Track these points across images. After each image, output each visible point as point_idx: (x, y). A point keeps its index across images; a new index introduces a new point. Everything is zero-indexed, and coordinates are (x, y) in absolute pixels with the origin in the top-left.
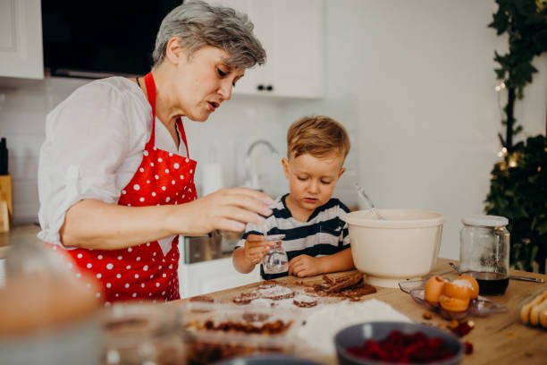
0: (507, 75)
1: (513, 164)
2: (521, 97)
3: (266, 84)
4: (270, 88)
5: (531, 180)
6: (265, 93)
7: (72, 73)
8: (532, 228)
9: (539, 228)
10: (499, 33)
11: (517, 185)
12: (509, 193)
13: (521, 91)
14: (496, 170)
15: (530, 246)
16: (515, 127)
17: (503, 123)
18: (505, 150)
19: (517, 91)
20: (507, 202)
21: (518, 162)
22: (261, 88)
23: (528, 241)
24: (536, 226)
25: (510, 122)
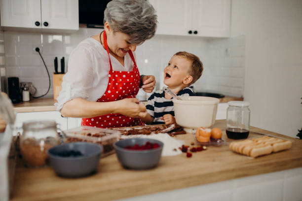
3: (193, 31)
4: (196, 32)
6: (193, 35)
7: (96, 26)
22: (190, 32)
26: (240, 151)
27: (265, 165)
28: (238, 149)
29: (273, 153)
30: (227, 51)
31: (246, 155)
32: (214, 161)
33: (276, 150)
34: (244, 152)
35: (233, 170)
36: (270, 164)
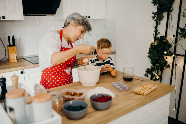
0: (156, 18)
1: (156, 44)
2: (160, 24)
4: (89, 17)
5: (159, 48)
8: (159, 62)
9: (161, 62)
10: (154, 5)
11: (156, 49)
12: (154, 52)
13: (160, 22)
14: (151, 45)
15: (159, 66)
16: (158, 32)
17: (154, 31)
18: (154, 39)
19: (159, 22)
20: (153, 54)
21: (157, 43)
23: (158, 65)
24: (160, 61)
25: (156, 31)
26: (139, 93)
27: (151, 99)
28: (138, 92)
29: (152, 92)
30: (105, 26)
31: (141, 95)
32: (130, 100)
33: (152, 90)
34: (141, 94)
35: (140, 104)
36: (152, 98)
